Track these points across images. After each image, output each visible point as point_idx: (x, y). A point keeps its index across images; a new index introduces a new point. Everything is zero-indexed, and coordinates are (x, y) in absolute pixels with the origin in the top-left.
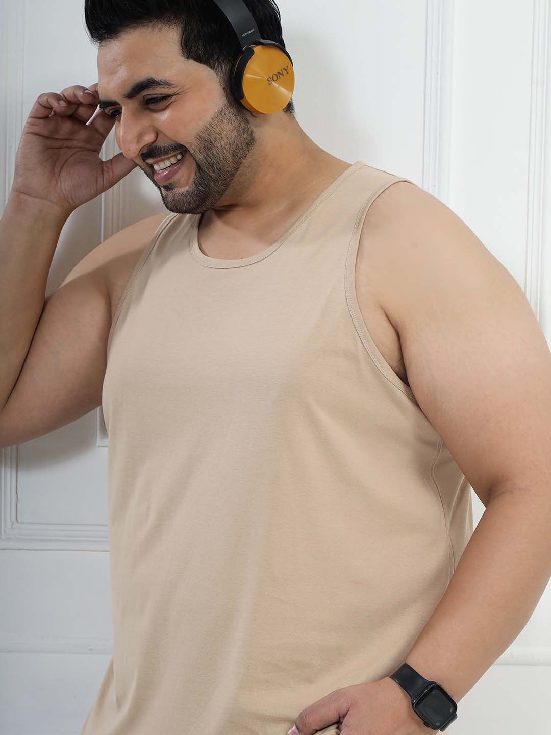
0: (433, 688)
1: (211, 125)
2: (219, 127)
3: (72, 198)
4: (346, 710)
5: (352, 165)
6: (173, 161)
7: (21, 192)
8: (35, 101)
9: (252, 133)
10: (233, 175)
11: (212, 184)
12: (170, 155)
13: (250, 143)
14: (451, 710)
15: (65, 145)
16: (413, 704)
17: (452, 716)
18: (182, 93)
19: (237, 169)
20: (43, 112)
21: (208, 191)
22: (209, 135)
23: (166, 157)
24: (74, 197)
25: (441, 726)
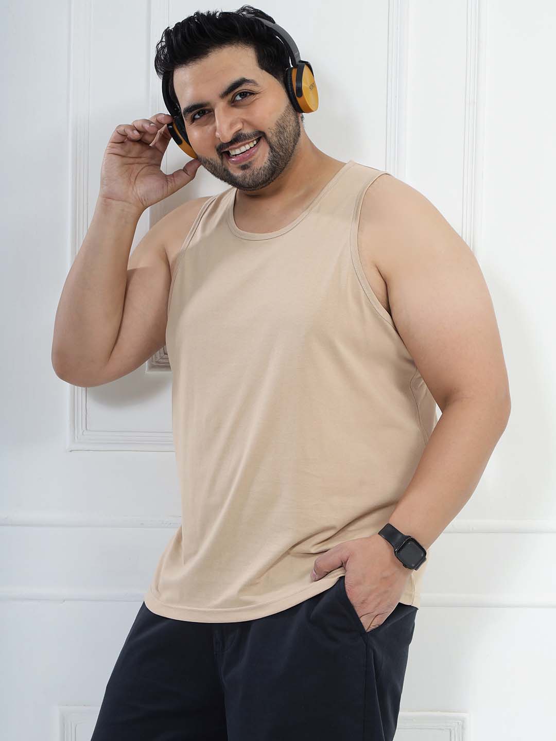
0: (409, 540)
1: (284, 115)
2: (289, 117)
3: (145, 200)
4: (346, 558)
5: (346, 164)
7: (107, 198)
8: (114, 130)
9: (300, 127)
12: (250, 140)
13: (299, 134)
14: (422, 555)
15: (136, 162)
16: (395, 552)
17: (423, 559)
18: (263, 92)
20: (120, 139)
22: (283, 122)
23: (247, 142)
24: (146, 199)
25: (416, 565)
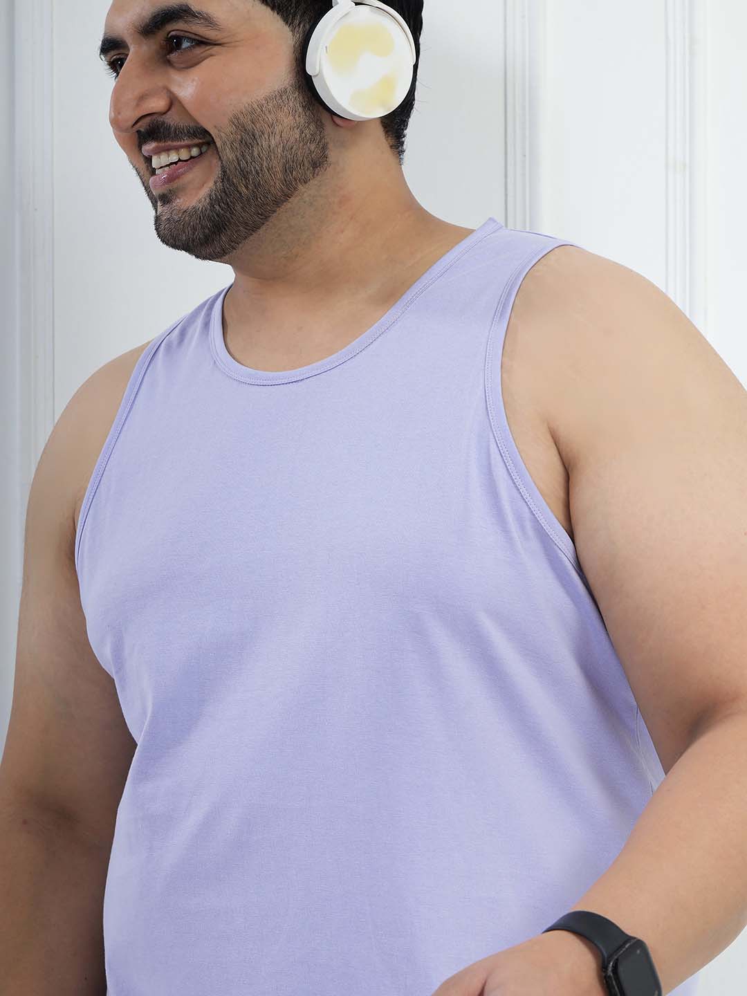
1: (261, 106)
2: (273, 115)
6: (184, 155)
9: (324, 148)
10: (278, 203)
11: (238, 207)
12: (183, 143)
13: (318, 163)
18: (227, 45)
19: (287, 196)
21: (229, 216)
22: (253, 123)
23: (175, 143)
